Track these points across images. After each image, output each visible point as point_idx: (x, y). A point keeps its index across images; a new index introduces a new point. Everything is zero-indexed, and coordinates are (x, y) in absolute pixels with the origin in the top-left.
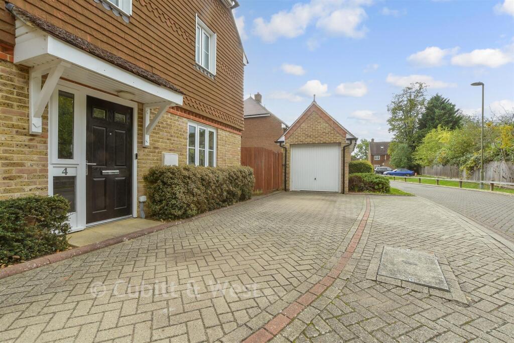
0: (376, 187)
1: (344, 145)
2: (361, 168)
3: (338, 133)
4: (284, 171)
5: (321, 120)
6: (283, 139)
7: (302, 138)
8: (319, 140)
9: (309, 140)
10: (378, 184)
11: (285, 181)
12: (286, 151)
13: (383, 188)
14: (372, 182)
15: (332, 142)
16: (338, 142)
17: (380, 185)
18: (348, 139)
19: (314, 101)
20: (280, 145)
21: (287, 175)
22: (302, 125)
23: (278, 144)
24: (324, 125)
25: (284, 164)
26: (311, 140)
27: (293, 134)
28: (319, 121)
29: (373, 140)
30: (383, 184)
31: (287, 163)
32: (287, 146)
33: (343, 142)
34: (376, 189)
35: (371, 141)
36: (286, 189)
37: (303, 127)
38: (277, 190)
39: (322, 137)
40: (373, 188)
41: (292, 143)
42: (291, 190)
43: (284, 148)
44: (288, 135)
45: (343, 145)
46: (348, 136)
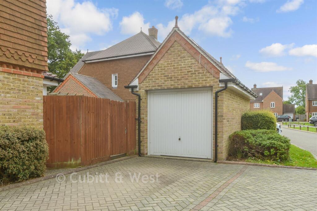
0: (266, 153)
1: (217, 90)
2: (258, 122)
3: (209, 72)
4: (137, 127)
5: (185, 54)
6: (136, 82)
7: (161, 81)
8: (183, 84)
9: (169, 84)
10: (269, 148)
11: (140, 142)
12: (140, 99)
13: (276, 154)
14: (260, 144)
15: (201, 85)
16: (208, 85)
17: (272, 150)
18: (221, 81)
19: (176, 26)
20: (132, 91)
21: (141, 133)
22: (161, 62)
23: (130, 90)
24: (190, 61)
25: (137, 118)
26: (173, 83)
27: (148, 75)
28: (182, 55)
29: (255, 86)
30: (276, 149)
31: (142, 116)
32: (142, 92)
33: (215, 85)
34: (266, 156)
35: (253, 87)
36: (140, 154)
37: (162, 64)
38: (125, 155)
39: (187, 79)
40: (262, 154)
41: (148, 89)
42: (149, 154)
43: (138, 95)
44: (143, 77)
45: (215, 90)
46: (223, 77)
